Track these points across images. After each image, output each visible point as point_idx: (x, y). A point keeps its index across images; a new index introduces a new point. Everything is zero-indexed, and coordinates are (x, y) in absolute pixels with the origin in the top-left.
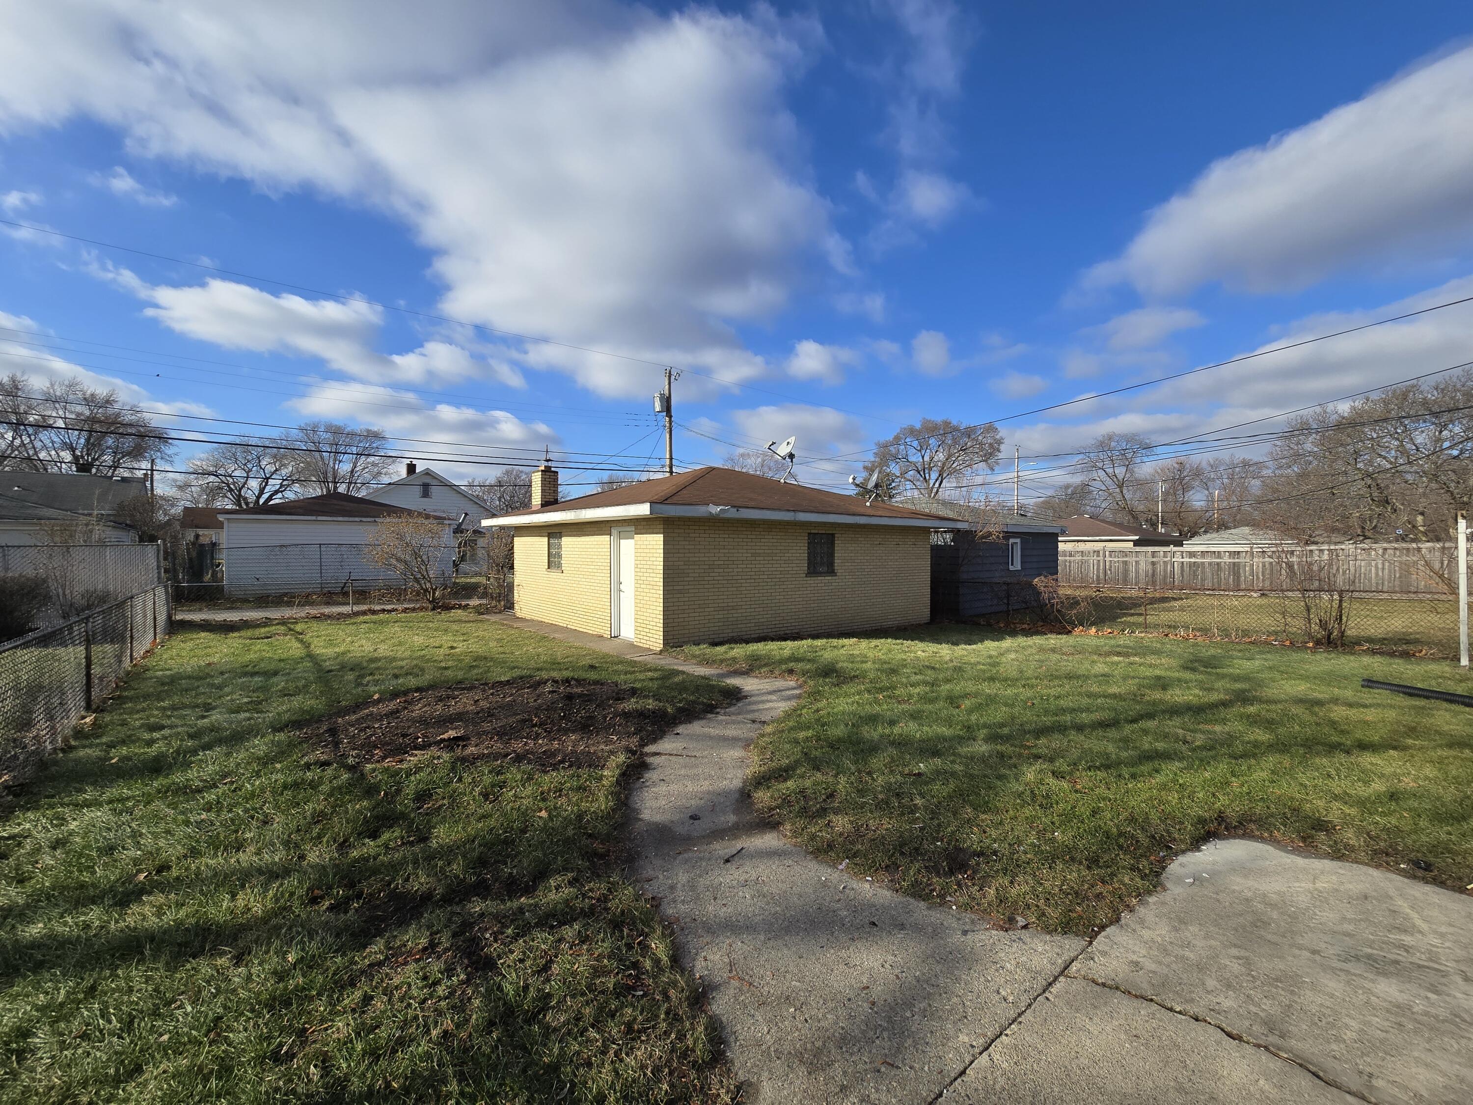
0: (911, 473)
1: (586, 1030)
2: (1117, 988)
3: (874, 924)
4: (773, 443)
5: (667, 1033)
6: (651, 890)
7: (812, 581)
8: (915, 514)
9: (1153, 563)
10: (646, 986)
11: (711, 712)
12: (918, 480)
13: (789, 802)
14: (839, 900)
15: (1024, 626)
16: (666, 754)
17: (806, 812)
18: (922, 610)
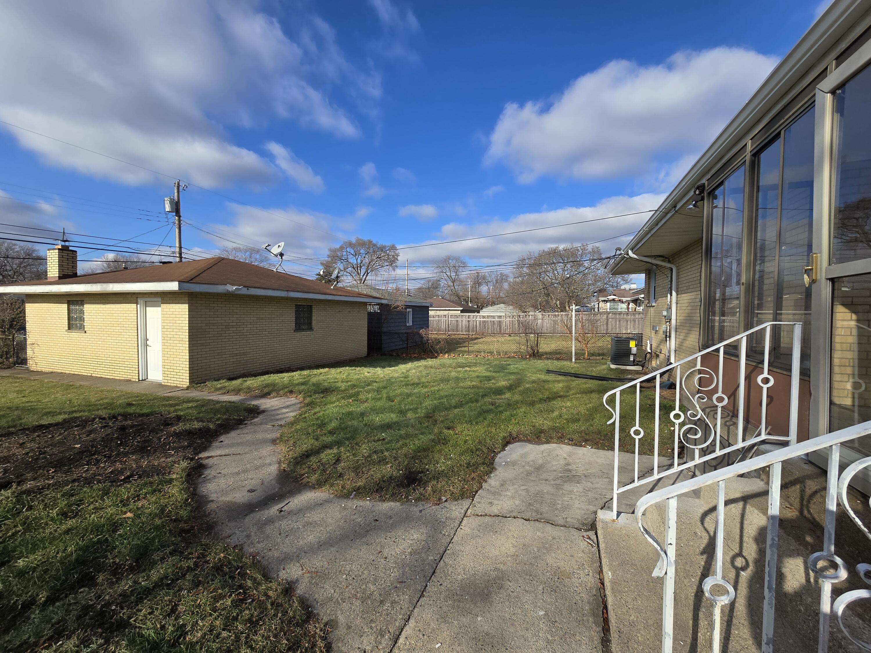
0: (350, 269)
1: (220, 634)
2: (486, 515)
3: (377, 520)
4: (269, 245)
5: (275, 615)
6: (233, 541)
7: (298, 334)
8: (360, 295)
9: (469, 321)
10: (252, 596)
11: (241, 424)
12: (354, 273)
13: (313, 469)
14: (355, 514)
15: (415, 355)
16: (217, 456)
17: (325, 472)
18: (363, 349)
